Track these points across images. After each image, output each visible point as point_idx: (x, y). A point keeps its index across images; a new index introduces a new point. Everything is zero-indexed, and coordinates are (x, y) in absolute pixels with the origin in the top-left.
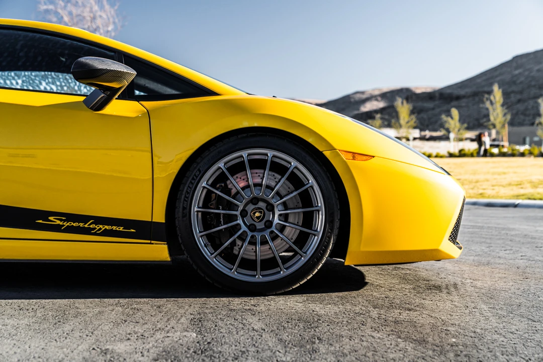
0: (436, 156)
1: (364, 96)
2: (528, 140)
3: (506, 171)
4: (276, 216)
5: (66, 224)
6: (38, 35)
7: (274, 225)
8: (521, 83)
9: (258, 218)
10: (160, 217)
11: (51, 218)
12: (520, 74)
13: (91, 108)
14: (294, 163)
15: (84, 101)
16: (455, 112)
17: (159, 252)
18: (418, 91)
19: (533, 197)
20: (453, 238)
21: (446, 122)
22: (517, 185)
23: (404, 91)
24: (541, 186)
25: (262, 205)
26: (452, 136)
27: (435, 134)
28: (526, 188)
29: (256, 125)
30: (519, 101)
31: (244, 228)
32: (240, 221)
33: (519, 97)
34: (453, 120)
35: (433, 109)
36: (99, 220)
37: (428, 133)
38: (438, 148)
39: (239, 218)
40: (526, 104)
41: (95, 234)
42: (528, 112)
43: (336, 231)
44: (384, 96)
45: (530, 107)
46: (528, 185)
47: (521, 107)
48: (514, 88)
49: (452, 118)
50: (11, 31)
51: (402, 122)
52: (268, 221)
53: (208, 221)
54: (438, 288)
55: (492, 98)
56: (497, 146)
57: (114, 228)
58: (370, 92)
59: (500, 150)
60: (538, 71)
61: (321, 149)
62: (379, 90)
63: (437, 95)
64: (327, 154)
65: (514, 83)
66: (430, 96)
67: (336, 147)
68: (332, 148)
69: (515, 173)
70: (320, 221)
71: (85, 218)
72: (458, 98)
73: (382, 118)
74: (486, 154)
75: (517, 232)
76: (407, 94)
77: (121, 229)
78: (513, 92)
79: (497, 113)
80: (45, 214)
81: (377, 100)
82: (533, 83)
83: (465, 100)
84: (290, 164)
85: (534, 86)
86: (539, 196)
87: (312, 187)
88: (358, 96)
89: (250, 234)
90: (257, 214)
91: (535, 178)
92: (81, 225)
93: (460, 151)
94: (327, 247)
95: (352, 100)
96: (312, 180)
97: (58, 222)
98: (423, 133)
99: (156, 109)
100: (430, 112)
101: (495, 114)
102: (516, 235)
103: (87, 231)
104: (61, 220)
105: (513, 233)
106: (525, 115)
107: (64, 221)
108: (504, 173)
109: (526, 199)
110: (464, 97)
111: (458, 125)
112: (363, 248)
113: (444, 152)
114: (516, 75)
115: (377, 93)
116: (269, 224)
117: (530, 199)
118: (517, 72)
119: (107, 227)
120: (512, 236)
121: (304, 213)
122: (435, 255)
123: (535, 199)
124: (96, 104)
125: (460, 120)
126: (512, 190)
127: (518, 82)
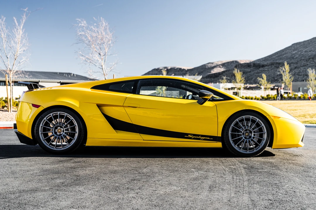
0: (255, 99)
1: (213, 65)
2: (301, 89)
3: (296, 108)
4: (253, 135)
5: (193, 137)
6: (179, 82)
7: (252, 137)
8: (297, 58)
9: (247, 135)
10: (220, 135)
11: (189, 135)
12: (296, 53)
13: (199, 104)
14: (258, 119)
15: (197, 102)
16: (264, 76)
17: (219, 145)
18: (242, 63)
19: (312, 123)
20: (302, 141)
21: (260, 81)
22: (303, 116)
23: (234, 62)
24: (314, 117)
25: (248, 131)
26: (263, 87)
27: (252, 86)
28: (308, 118)
29: (247, 109)
30: (296, 68)
31: (244, 138)
32: (242, 136)
33: (295, 65)
34: (263, 80)
35: (250, 72)
36: (202, 136)
37: (248, 86)
38: (255, 93)
39: (242, 135)
40: (299, 69)
41: (201, 140)
42: (300, 74)
43: (270, 139)
44: (223, 65)
45: (301, 71)
46: (308, 116)
47: (297, 71)
48: (293, 61)
49: (263, 79)
50: (171, 80)
51: (237, 81)
52: (250, 136)
53: (233, 136)
54: (297, 156)
55: (284, 69)
56: (287, 93)
57: (207, 138)
58: (216, 63)
59: (288, 95)
60: (306, 51)
61: (265, 116)
62: (221, 61)
63: (252, 64)
64: (267, 117)
65: (293, 58)
66: (248, 65)
67: (270, 115)
68: (269, 115)
69: (301, 109)
70: (265, 136)
71: (198, 135)
72: (263, 66)
73: (226, 79)
74: (282, 98)
75: (311, 138)
76: (236, 65)
77: (209, 138)
78: (292, 63)
79: (287, 77)
80: (187, 134)
81: (220, 67)
82: (303, 58)
83: (267, 67)
84: (257, 120)
85: (304, 60)
86: (314, 122)
87: (263, 126)
88: (210, 65)
89: (245, 140)
90: (247, 134)
91: (310, 113)
92: (197, 137)
93: (268, 96)
94: (267, 143)
95: (207, 67)
96: (263, 125)
97: (191, 136)
98: (246, 85)
99: (218, 104)
100: (248, 74)
101: (285, 77)
102: (312, 139)
103: (199, 139)
104: (192, 136)
105: (310, 139)
106: (299, 75)
107: (193, 136)
108: (296, 110)
109: (309, 123)
110: (266, 65)
111: (266, 82)
112: (277, 144)
113: (259, 96)
114: (294, 54)
115: (220, 63)
116: (250, 137)
117: (311, 123)
118: (294, 52)
119: (205, 138)
120: (310, 140)
121: (260, 134)
122: (297, 146)
123: (313, 124)
124: (201, 103)
125: (267, 80)
126: (301, 119)
127: (295, 57)
